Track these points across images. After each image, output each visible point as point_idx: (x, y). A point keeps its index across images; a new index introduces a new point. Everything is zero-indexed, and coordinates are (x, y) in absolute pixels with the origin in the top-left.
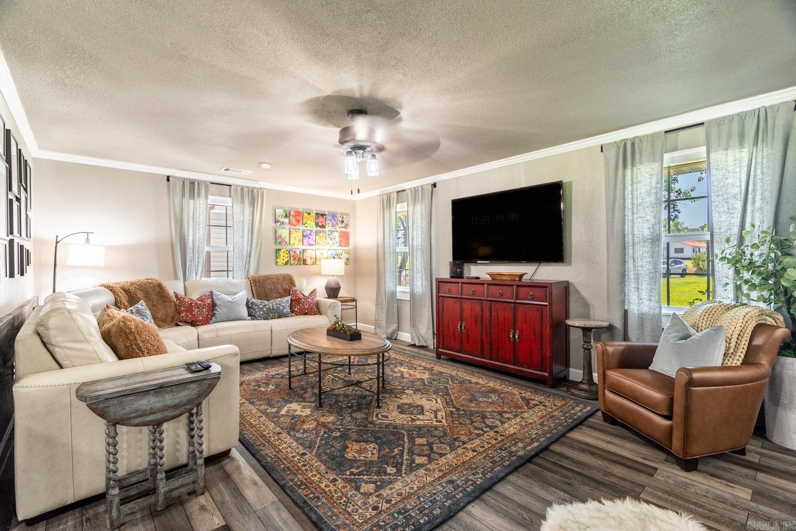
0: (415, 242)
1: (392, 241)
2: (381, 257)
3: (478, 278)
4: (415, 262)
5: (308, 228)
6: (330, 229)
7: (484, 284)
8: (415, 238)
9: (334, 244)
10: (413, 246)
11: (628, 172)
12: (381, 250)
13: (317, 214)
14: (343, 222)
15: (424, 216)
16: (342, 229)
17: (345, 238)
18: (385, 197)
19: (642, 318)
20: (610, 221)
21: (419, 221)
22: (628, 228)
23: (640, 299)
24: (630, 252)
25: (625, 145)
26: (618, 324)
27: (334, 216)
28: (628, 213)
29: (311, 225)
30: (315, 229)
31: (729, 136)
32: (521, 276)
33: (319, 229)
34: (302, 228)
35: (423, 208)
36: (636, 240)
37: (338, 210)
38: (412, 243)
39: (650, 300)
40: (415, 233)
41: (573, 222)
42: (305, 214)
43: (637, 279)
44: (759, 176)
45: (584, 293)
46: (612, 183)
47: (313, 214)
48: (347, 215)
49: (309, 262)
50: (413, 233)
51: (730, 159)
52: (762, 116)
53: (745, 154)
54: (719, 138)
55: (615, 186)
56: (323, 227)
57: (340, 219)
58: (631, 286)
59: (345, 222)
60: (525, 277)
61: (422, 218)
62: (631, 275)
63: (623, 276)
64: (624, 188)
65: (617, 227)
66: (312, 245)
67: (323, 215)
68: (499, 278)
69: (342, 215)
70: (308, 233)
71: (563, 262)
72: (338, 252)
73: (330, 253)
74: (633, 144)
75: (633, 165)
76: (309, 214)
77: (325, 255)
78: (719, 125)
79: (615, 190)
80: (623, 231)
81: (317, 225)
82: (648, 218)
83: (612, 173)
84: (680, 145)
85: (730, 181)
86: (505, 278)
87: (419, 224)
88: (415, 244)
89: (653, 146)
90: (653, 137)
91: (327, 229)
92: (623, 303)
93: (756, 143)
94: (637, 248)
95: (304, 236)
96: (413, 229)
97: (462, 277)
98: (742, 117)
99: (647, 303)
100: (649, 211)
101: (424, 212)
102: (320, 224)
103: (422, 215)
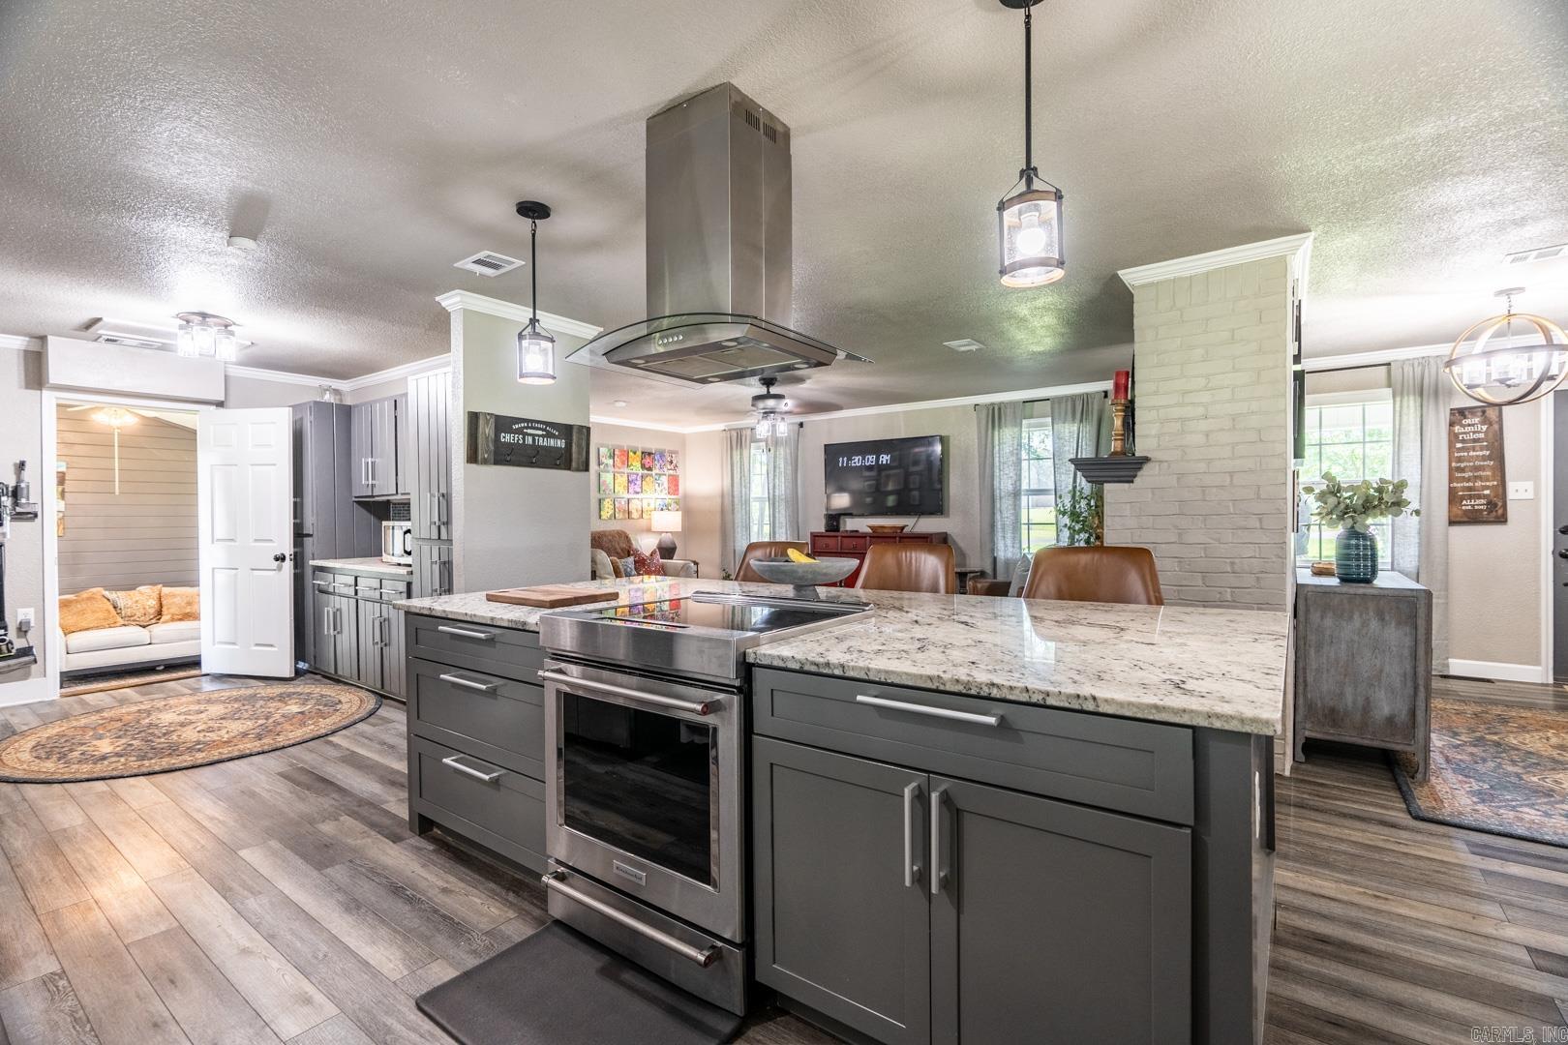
0: (777, 491)
1: (744, 489)
2: (728, 507)
3: (857, 531)
4: (777, 515)
5: (634, 471)
6: (657, 471)
7: (865, 537)
8: (777, 487)
9: (661, 491)
10: (774, 495)
11: (996, 433)
12: (727, 502)
13: (643, 453)
14: (671, 462)
15: (789, 462)
16: (671, 472)
17: (674, 481)
18: (734, 434)
19: (1008, 563)
20: (982, 476)
21: (782, 466)
22: (996, 483)
23: (1006, 546)
24: (998, 506)
25: (994, 408)
26: (989, 570)
27: (662, 455)
28: (997, 471)
29: (636, 467)
30: (641, 472)
31: (1066, 413)
32: (903, 528)
33: (646, 472)
34: (626, 470)
35: (788, 451)
36: (1003, 494)
37: (666, 446)
38: (774, 492)
39: (1013, 547)
40: (777, 480)
41: (951, 475)
42: (631, 454)
43: (1003, 529)
44: (1084, 447)
45: (962, 544)
46: (983, 442)
47: (639, 453)
48: (676, 452)
49: (635, 515)
50: (774, 480)
51: (1067, 431)
52: (1085, 398)
53: (1075, 428)
54: (1060, 413)
55: (986, 445)
56: (650, 469)
57: (669, 459)
58: (999, 534)
59: (674, 462)
60: (905, 531)
61: (786, 463)
62: (999, 525)
63: (993, 526)
64: (993, 447)
65: (988, 479)
66: (638, 493)
67: (650, 454)
68: (880, 530)
69: (671, 452)
70: (634, 477)
71: (942, 514)
72: (666, 502)
73: (658, 504)
74: (1000, 409)
75: (1000, 427)
76: (635, 453)
77: (652, 507)
78: (1059, 403)
79: (986, 449)
80: (993, 485)
81: (643, 466)
82: (1011, 475)
83: (983, 432)
84: (1035, 414)
85: (1067, 448)
86: (886, 531)
87: (782, 470)
88: (777, 494)
89: (1014, 412)
90: (1013, 404)
91: (654, 473)
92: (993, 550)
93: (1081, 421)
94: (1003, 500)
95: (629, 482)
96: (774, 476)
97: (838, 531)
98: (1073, 398)
99: (1011, 549)
100: (1012, 468)
101: (789, 457)
102: (647, 466)
103: (786, 459)
